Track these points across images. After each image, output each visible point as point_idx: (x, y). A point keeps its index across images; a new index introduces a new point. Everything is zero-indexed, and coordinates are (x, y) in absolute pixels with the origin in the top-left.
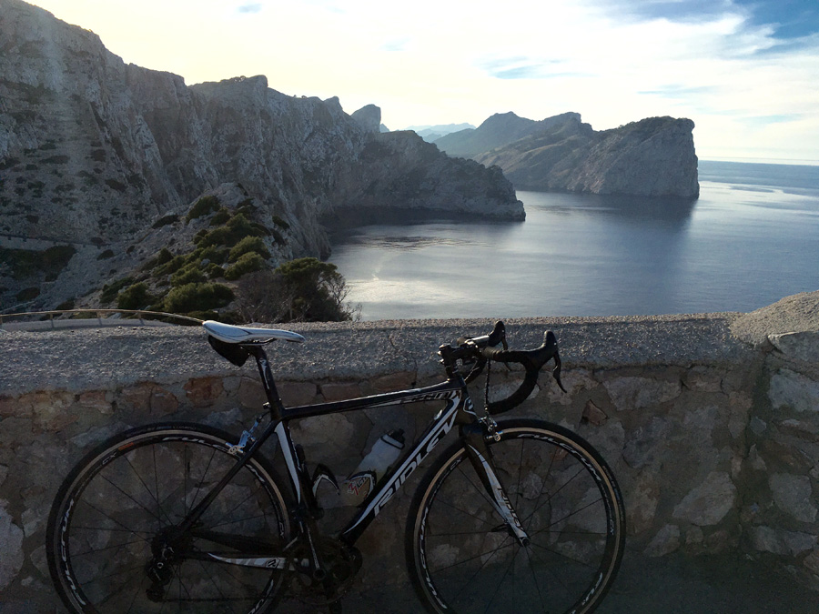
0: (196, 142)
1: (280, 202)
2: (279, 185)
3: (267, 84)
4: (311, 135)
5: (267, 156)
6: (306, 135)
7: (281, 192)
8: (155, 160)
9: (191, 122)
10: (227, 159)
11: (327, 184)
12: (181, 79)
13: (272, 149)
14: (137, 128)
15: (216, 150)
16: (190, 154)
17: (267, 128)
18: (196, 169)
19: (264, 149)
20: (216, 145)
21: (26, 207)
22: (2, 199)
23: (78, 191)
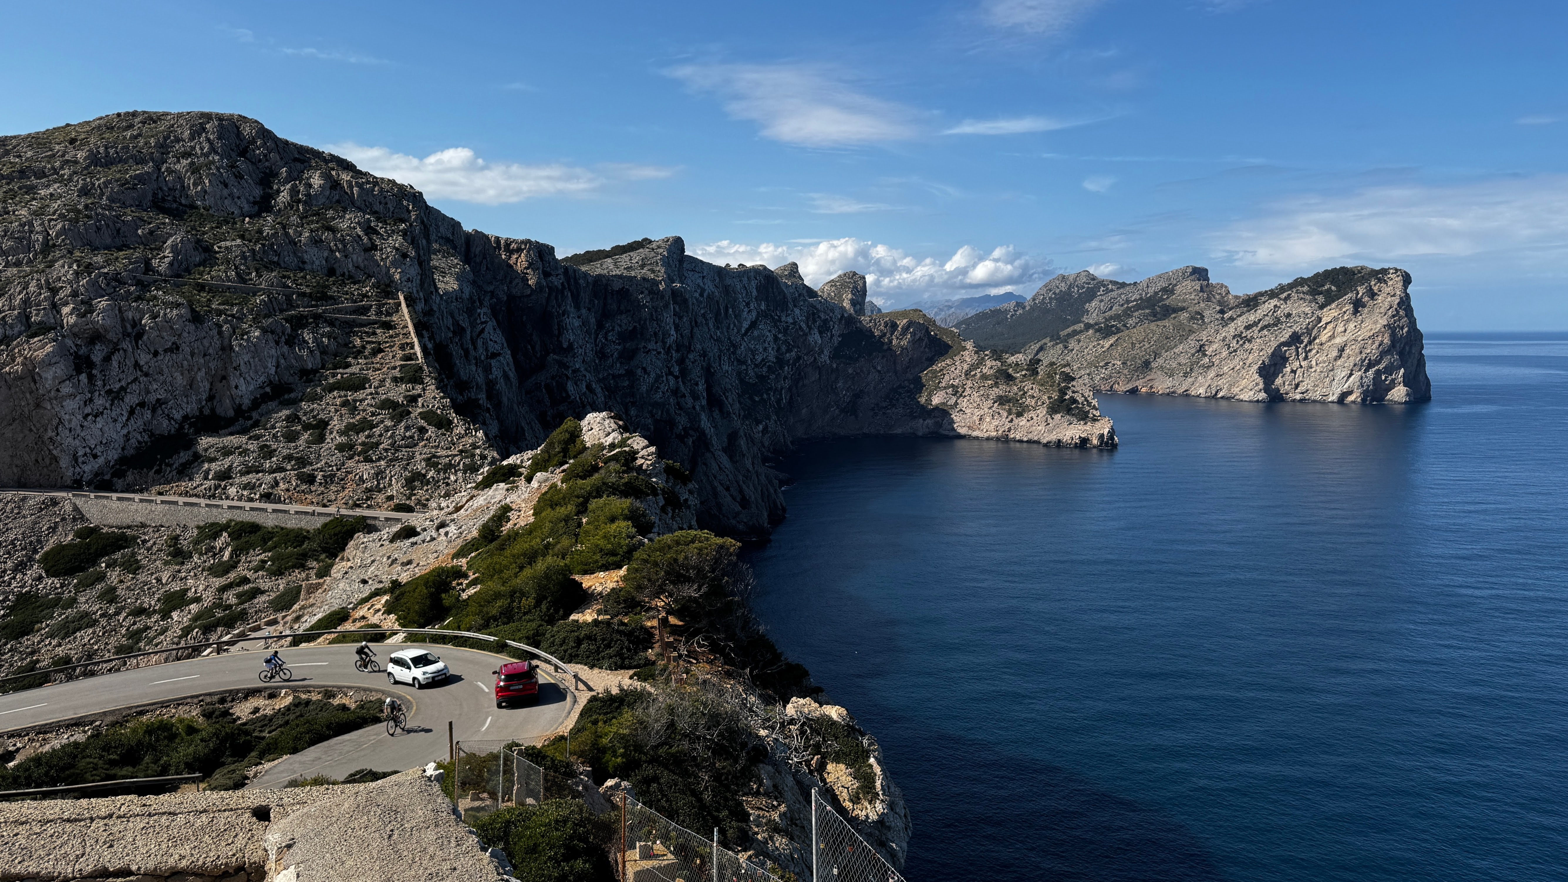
0: (571, 345)
1: (703, 433)
2: (702, 407)
3: (683, 251)
4: (753, 325)
5: (681, 362)
6: (746, 325)
7: (703, 417)
8: (506, 376)
9: (564, 315)
10: (619, 369)
11: (779, 401)
12: (552, 249)
13: (689, 351)
14: (480, 327)
15: (602, 355)
16: (562, 365)
17: (680, 318)
18: (570, 386)
19: (677, 351)
20: (602, 348)
21: (297, 459)
22: (262, 448)
23: (377, 431)
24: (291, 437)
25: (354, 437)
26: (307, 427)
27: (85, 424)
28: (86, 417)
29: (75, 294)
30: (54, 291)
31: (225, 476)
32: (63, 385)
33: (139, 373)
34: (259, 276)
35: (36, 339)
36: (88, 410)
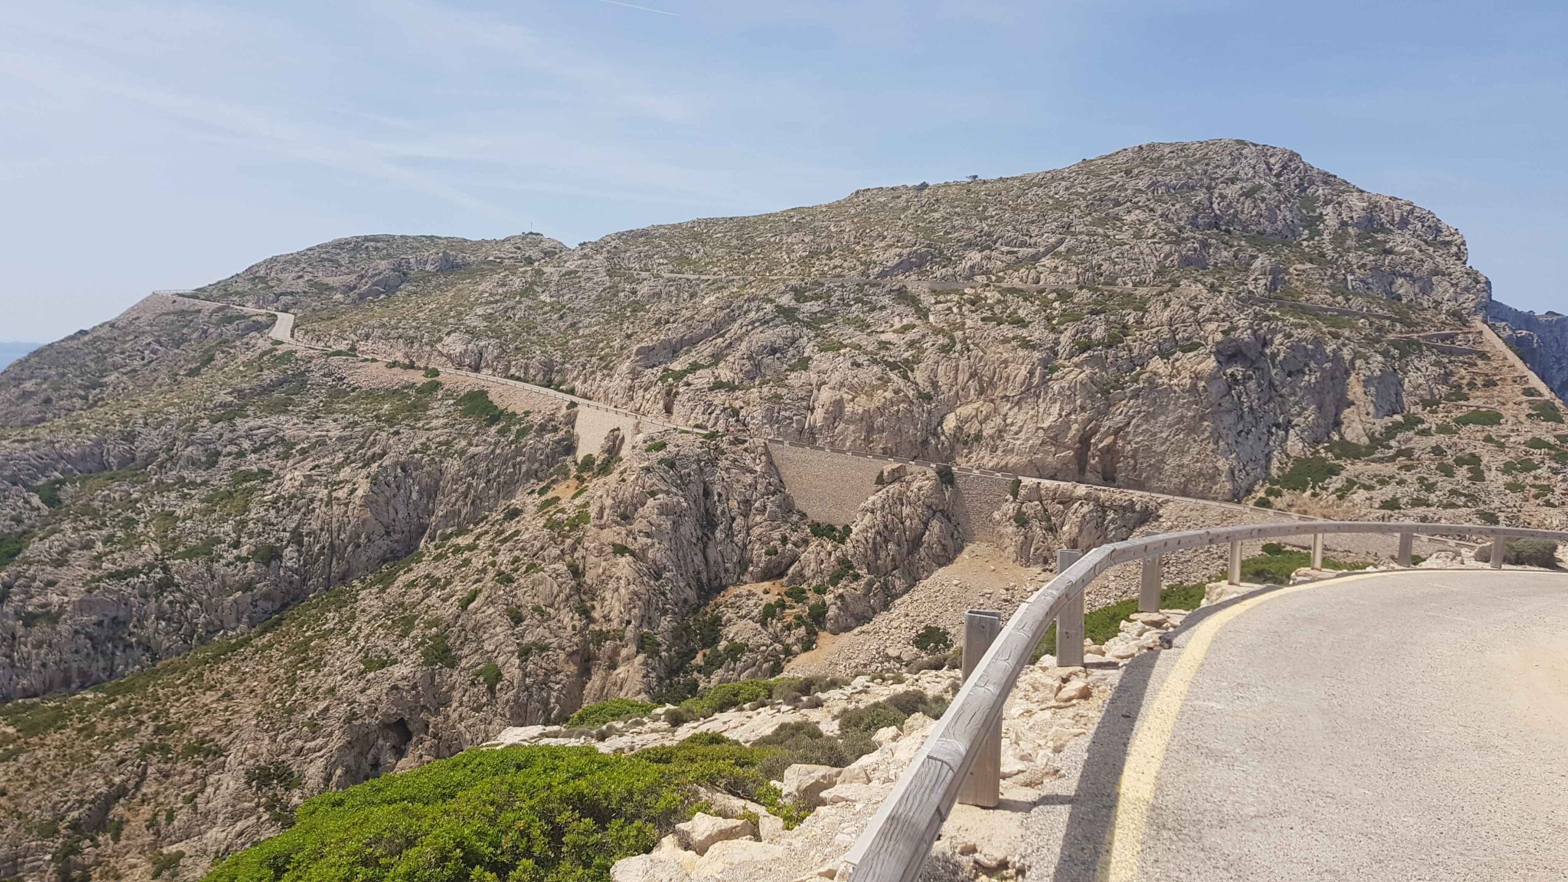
21: (1465, 495)
22: (1421, 480)
23: (1543, 472)
24: (1448, 472)
25: (1521, 477)
26: (1460, 462)
27: (1240, 440)
28: (1239, 433)
29: (1215, 312)
30: (1197, 309)
31: (1392, 504)
32: (1224, 400)
33: (1274, 393)
34: (1347, 300)
35: (1191, 354)
36: (1240, 427)
